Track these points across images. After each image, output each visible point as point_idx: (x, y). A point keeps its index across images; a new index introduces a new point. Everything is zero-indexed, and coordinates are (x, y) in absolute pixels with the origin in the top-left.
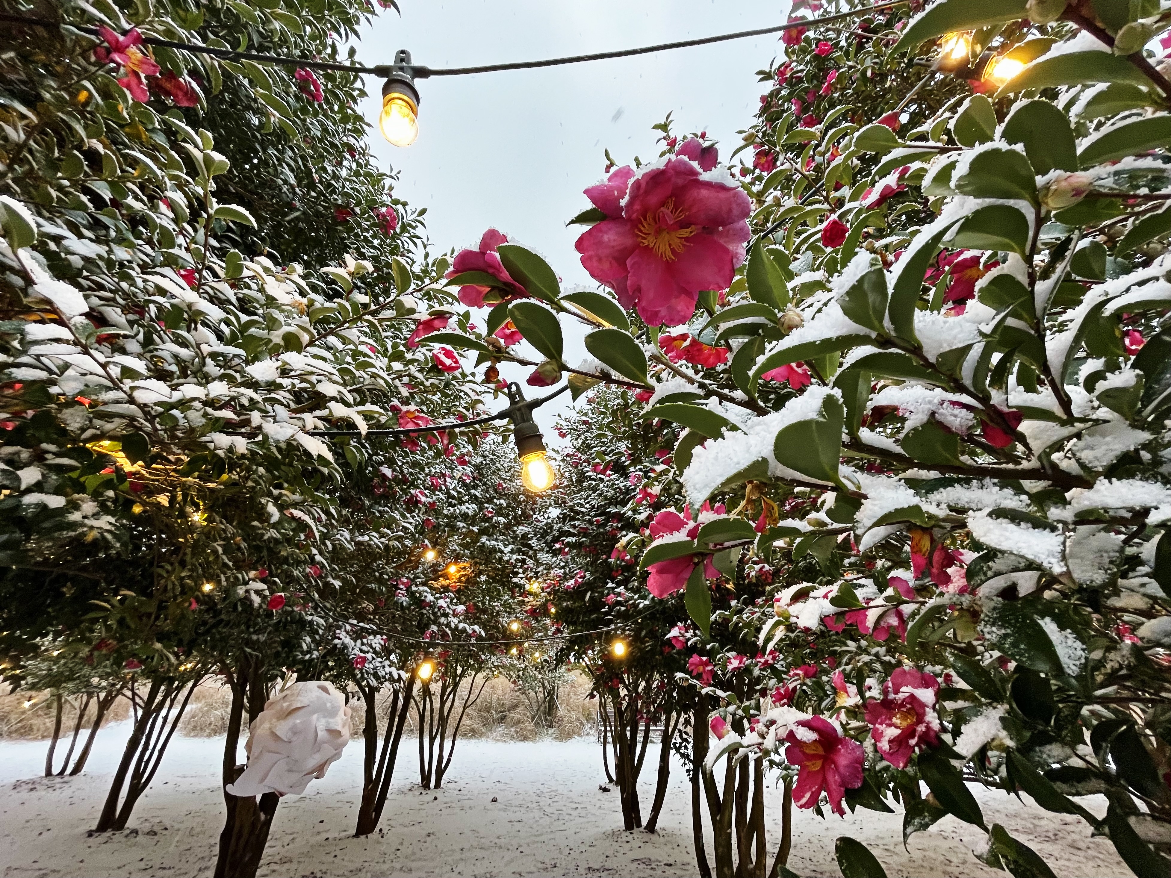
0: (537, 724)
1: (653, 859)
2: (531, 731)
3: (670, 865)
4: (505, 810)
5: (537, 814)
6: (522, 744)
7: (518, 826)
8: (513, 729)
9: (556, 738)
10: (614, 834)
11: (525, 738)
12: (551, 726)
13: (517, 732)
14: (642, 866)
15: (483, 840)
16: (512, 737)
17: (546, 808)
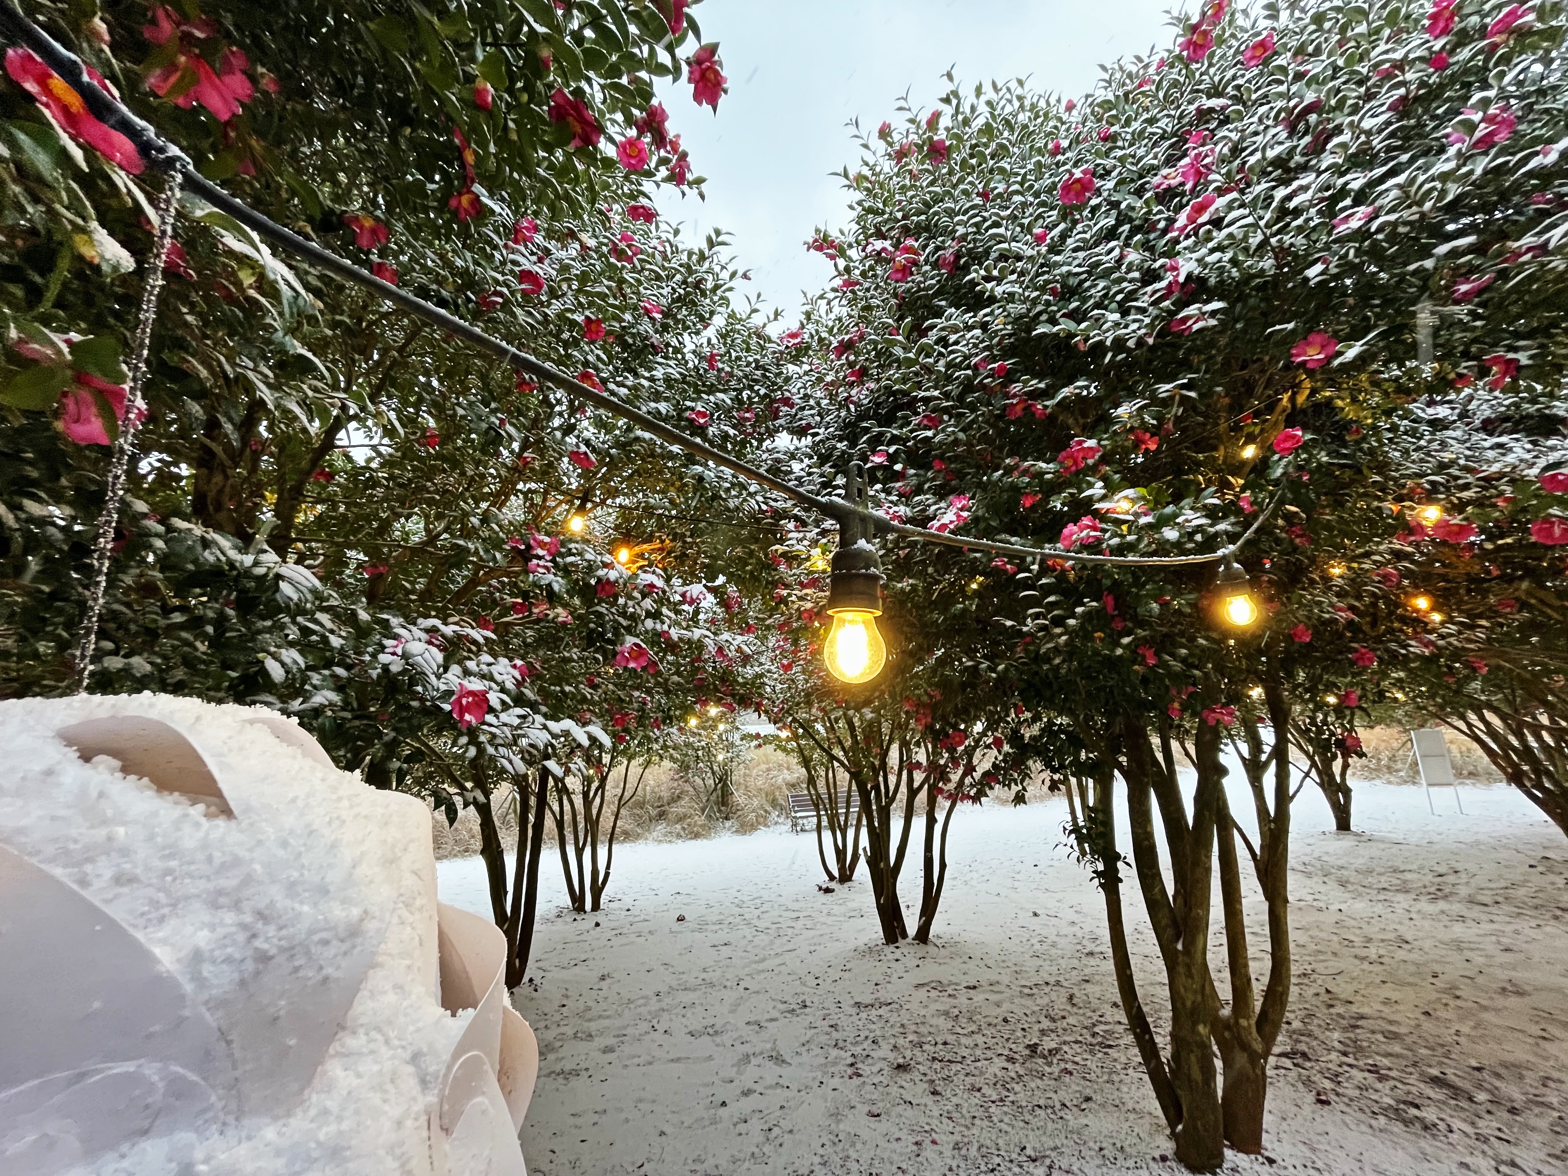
0: (709, 817)
1: (945, 982)
2: (703, 826)
3: (975, 987)
4: (700, 930)
5: (748, 932)
6: (693, 842)
7: (726, 951)
8: (678, 826)
9: (737, 831)
10: (870, 950)
11: (697, 836)
12: (727, 818)
13: (684, 829)
14: (934, 993)
15: (684, 977)
16: (679, 836)
17: (755, 922)
